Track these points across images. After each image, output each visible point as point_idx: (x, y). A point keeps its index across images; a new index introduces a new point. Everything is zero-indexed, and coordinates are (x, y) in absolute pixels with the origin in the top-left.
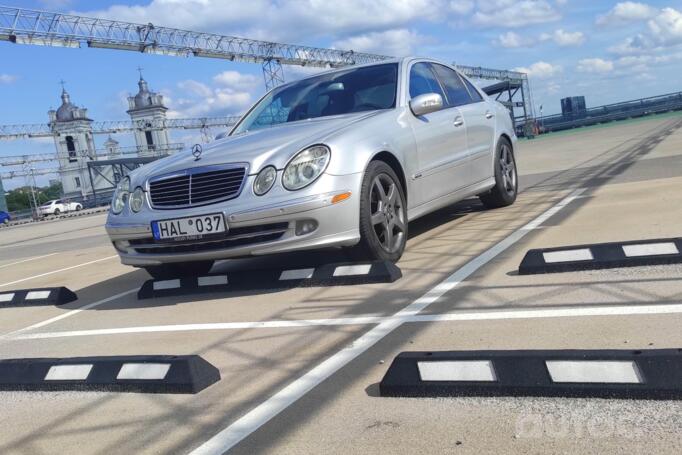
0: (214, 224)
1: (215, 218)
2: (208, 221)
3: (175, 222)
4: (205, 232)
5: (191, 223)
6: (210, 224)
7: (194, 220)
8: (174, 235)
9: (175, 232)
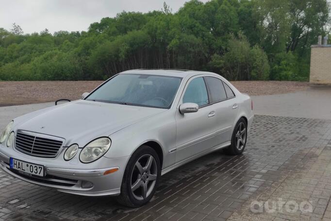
0: (39, 170)
1: (39, 167)
2: (36, 168)
3: (21, 162)
4: (33, 173)
5: (27, 166)
6: (36, 170)
7: (29, 165)
8: (19, 169)
9: (20, 168)
